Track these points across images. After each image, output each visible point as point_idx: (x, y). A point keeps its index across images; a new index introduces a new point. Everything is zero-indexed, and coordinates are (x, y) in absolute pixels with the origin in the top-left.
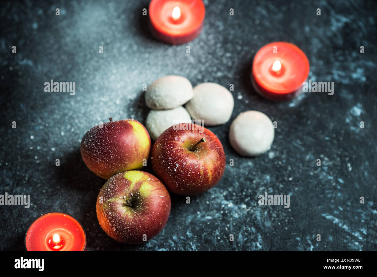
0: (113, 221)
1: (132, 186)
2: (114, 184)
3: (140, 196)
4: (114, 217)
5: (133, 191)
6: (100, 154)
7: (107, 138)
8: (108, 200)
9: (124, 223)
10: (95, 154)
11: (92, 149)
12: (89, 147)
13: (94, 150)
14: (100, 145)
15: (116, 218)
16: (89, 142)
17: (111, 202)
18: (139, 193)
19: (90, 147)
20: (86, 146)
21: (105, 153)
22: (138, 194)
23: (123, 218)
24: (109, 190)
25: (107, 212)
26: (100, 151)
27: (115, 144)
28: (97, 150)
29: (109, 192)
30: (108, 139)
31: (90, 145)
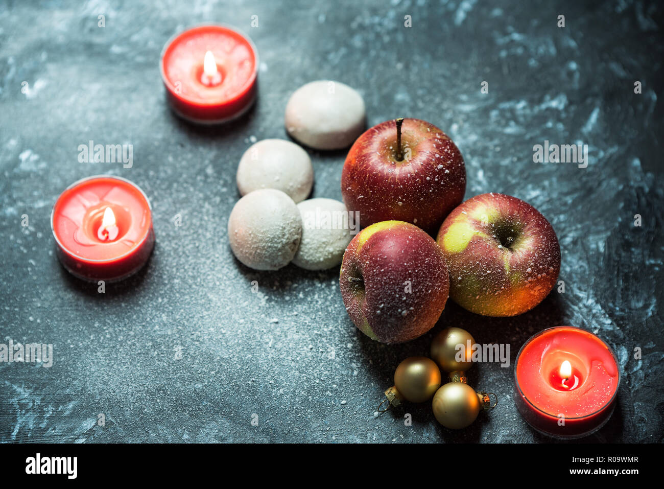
0: (541, 267)
1: (482, 235)
2: (478, 264)
3: (497, 224)
4: (535, 264)
5: (489, 234)
6: (430, 282)
7: (405, 264)
8: (507, 272)
9: (543, 249)
10: (428, 291)
11: (420, 295)
12: (416, 301)
13: (423, 292)
14: (417, 278)
15: (536, 261)
16: (407, 301)
17: (511, 268)
18: (492, 223)
19: (417, 299)
20: (412, 308)
21: (429, 272)
22: (493, 225)
23: (536, 251)
24: (489, 272)
25: (527, 275)
26: (426, 280)
27: (415, 252)
28: (423, 286)
29: (492, 271)
30: (407, 263)
31: (413, 299)
